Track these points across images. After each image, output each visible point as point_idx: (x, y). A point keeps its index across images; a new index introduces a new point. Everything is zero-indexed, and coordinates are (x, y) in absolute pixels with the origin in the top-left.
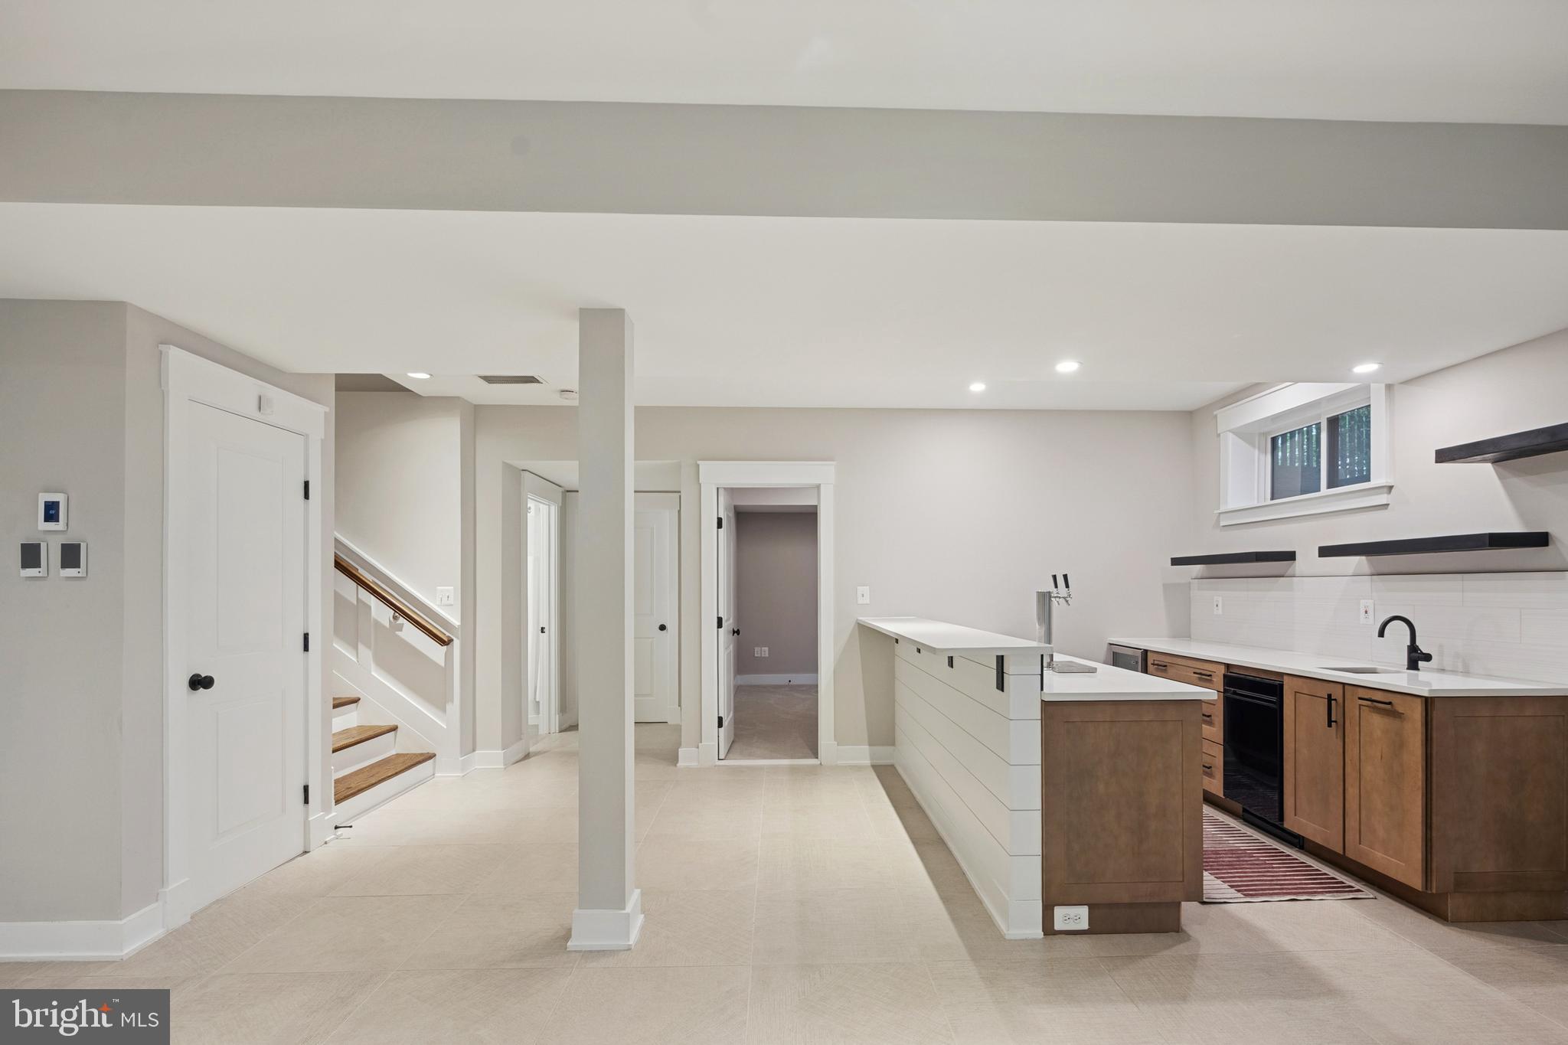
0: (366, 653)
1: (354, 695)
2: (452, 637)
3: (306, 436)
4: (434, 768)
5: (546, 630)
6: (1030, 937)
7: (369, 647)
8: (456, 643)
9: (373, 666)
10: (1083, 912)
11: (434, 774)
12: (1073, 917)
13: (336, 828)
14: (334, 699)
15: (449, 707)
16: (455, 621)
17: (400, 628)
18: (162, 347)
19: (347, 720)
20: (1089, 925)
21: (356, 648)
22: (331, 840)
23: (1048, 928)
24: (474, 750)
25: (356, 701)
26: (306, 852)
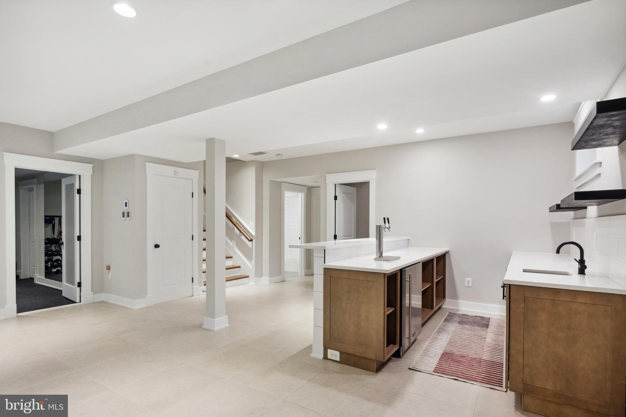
0: (234, 243)
1: (231, 256)
2: (253, 239)
3: (192, 180)
4: (249, 281)
5: (301, 238)
6: (318, 358)
7: (234, 241)
8: (254, 241)
9: (235, 247)
10: (337, 353)
11: (248, 282)
12: (334, 355)
13: (203, 291)
14: (226, 256)
15: (252, 261)
16: (253, 233)
17: (241, 236)
18: (145, 163)
19: (229, 263)
20: (340, 359)
21: (232, 241)
22: (201, 294)
23: (325, 357)
24: (262, 277)
25: (231, 257)
26: (192, 296)
